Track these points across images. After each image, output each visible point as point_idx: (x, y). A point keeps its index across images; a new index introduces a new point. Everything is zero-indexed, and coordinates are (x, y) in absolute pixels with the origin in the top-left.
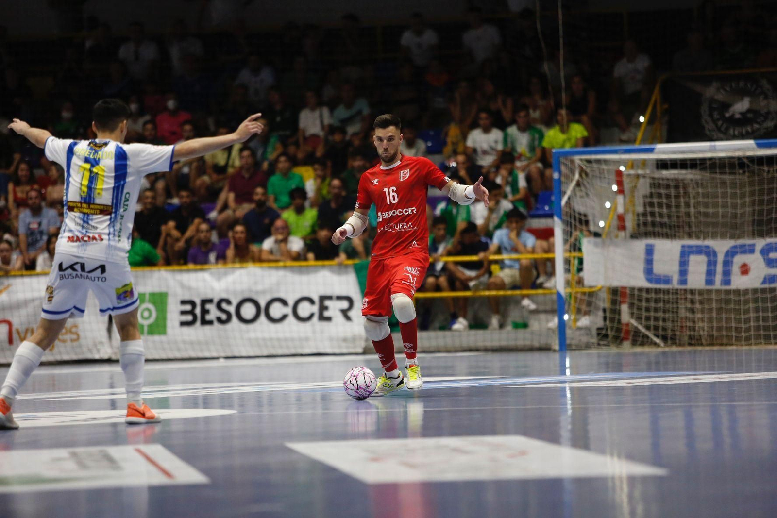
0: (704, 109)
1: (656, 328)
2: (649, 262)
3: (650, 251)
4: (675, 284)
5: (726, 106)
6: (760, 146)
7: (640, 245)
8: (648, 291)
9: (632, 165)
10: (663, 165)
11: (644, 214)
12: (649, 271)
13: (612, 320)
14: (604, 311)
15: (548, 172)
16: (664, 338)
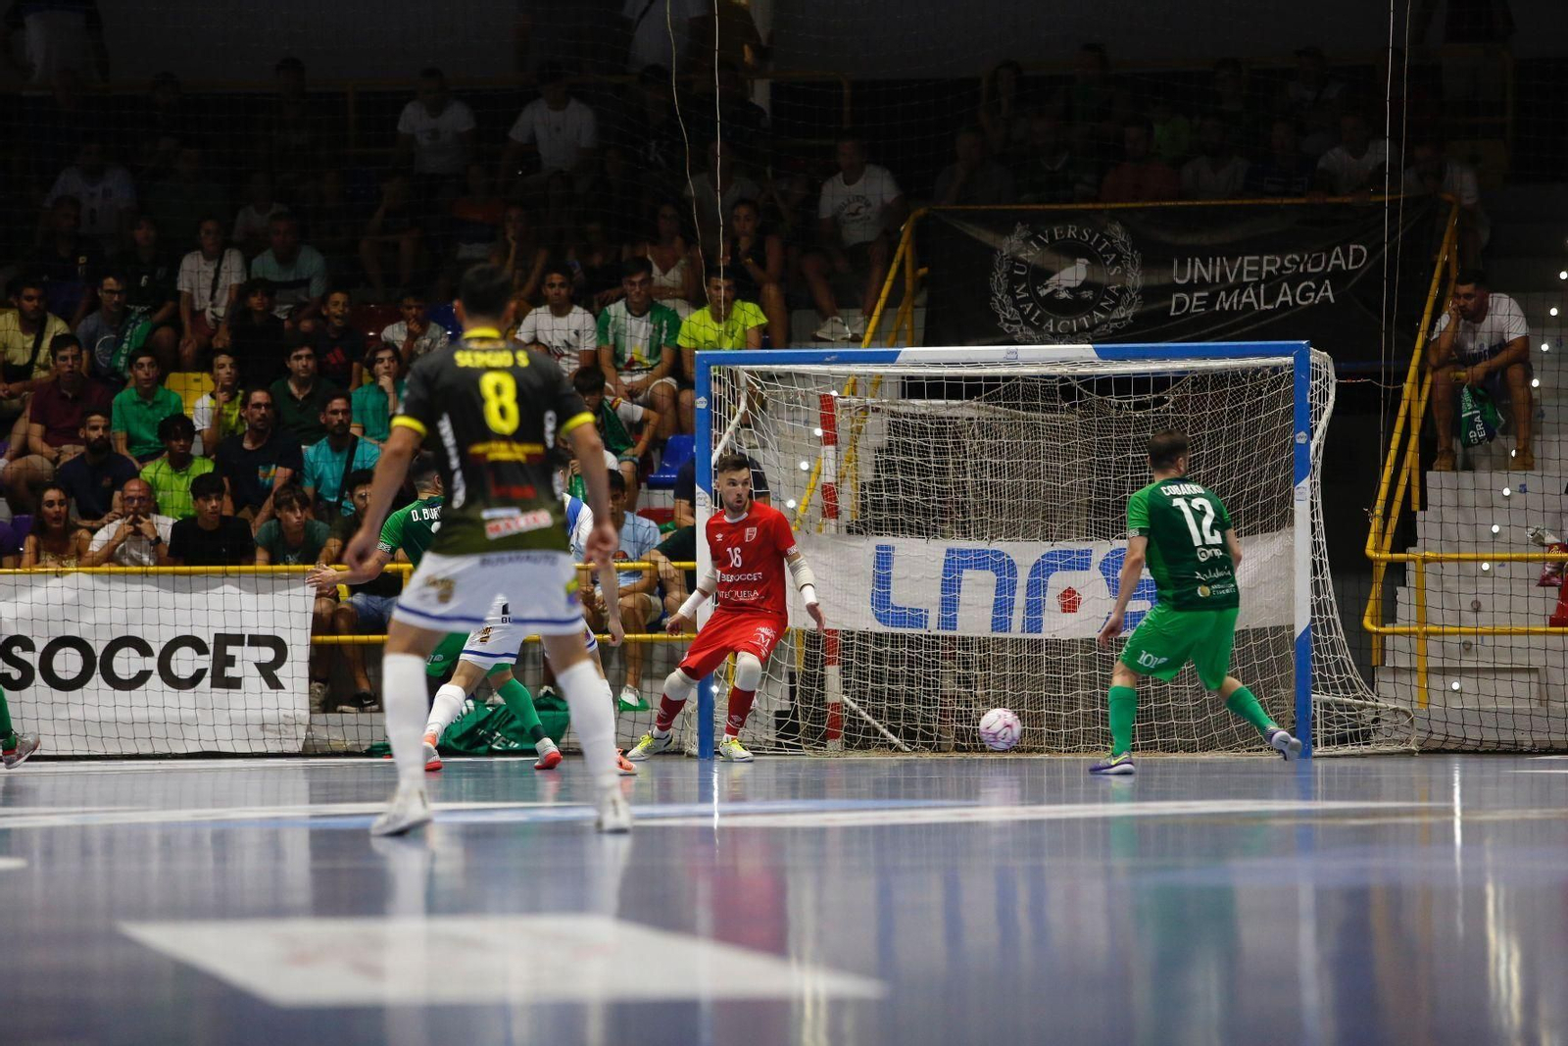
0: (999, 278)
1: (894, 714)
2: (883, 581)
3: (884, 558)
4: (933, 627)
5: (1041, 275)
6: (1104, 355)
7: (866, 547)
8: (879, 638)
9: (855, 385)
10: (914, 388)
11: (876, 486)
12: (881, 601)
13: (807, 697)
14: (792, 676)
15: (685, 396)
16: (909, 735)
